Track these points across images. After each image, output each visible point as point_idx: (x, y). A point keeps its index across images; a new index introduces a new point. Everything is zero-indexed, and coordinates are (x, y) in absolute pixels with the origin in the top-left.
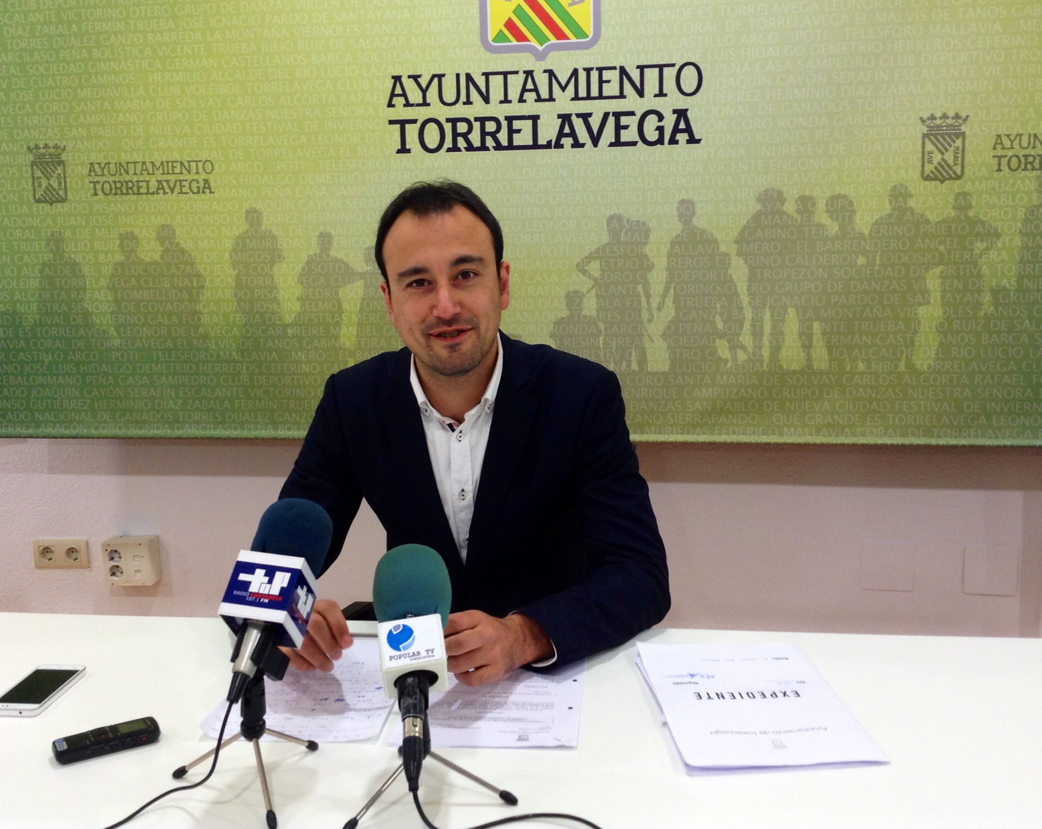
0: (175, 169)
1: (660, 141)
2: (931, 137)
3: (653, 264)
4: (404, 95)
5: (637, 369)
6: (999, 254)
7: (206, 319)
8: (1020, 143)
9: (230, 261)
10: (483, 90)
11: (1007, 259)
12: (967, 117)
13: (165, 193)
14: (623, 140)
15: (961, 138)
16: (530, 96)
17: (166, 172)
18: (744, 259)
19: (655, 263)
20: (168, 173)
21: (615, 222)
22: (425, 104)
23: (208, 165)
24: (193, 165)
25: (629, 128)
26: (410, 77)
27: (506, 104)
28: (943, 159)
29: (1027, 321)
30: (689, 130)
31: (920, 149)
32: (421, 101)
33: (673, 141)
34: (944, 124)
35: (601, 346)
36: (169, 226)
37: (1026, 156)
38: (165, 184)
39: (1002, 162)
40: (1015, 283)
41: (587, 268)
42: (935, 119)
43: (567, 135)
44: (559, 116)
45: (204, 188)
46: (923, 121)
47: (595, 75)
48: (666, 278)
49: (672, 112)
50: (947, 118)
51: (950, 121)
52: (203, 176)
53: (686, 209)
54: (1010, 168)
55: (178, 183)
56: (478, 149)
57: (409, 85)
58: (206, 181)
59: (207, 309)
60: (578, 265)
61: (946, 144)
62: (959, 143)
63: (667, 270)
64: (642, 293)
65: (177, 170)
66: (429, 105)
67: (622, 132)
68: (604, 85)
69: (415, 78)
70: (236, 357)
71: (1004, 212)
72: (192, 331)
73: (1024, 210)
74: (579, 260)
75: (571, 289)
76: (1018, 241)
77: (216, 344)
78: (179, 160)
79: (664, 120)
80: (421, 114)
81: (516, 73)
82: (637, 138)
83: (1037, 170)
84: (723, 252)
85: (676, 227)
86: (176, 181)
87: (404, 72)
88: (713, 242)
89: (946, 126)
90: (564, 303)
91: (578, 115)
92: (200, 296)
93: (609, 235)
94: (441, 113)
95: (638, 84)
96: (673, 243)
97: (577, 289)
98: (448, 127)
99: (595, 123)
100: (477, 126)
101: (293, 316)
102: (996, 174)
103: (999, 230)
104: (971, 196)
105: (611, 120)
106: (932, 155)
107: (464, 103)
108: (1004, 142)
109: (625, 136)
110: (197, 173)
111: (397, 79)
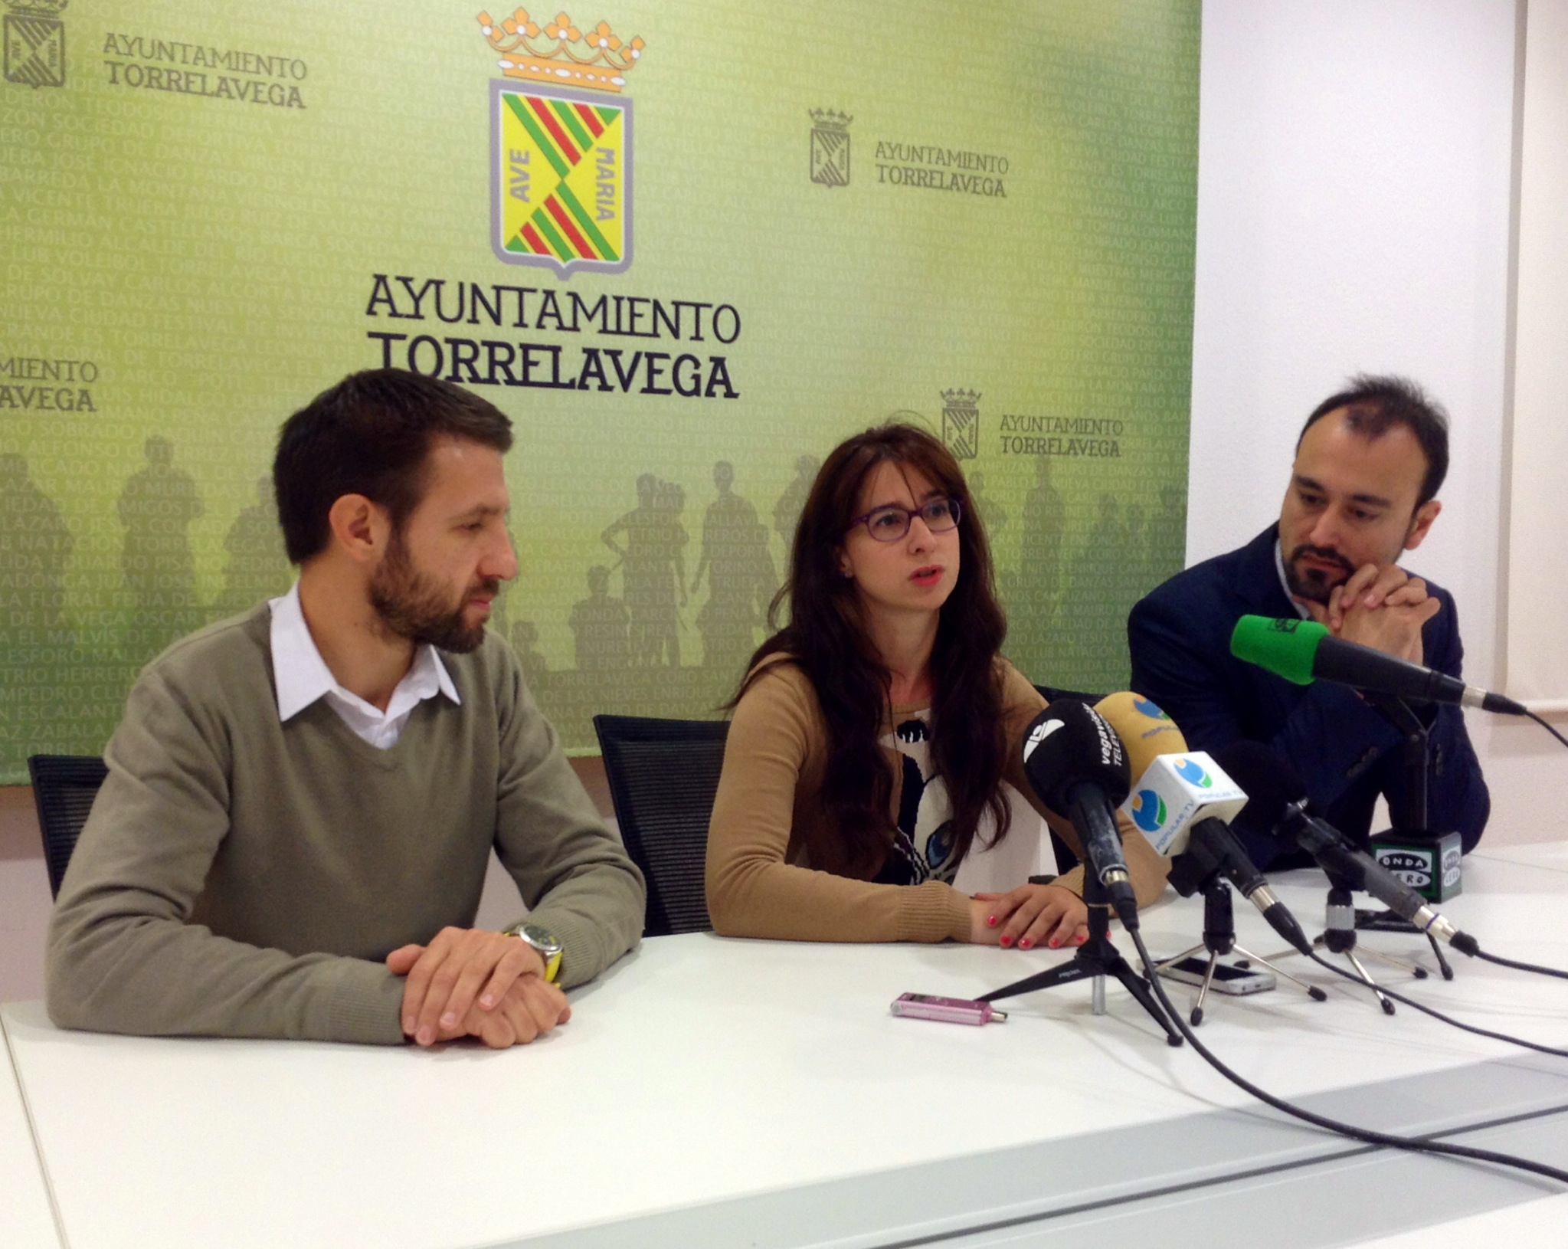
0: (33, 370)
1: (696, 392)
2: (951, 413)
3: (687, 534)
4: (389, 300)
5: (668, 664)
6: (1006, 537)
7: (70, 599)
8: (1022, 427)
9: (118, 512)
10: (493, 306)
11: (1013, 542)
12: (980, 395)
13: (13, 406)
14: (657, 385)
15: (975, 417)
16: (550, 322)
17: (17, 373)
18: (782, 534)
19: (690, 534)
20: (21, 376)
21: (646, 484)
22: (417, 316)
23: (89, 372)
24: (65, 367)
25: (664, 374)
26: (398, 278)
27: (520, 330)
28: (960, 436)
29: (1030, 607)
30: (726, 382)
31: (941, 424)
32: (412, 311)
33: (710, 393)
34: (961, 400)
35: (628, 635)
36: (15, 457)
37: (1027, 439)
38: (14, 392)
39: (1007, 444)
40: (1019, 568)
41: (614, 539)
42: (954, 394)
43: (593, 375)
44: (585, 350)
45: (81, 402)
46: (943, 395)
47: (625, 306)
48: (702, 554)
49: (709, 359)
50: (963, 394)
51: (966, 398)
52: (78, 385)
53: (724, 473)
54: (1014, 450)
55: (37, 394)
56: (484, 381)
57: (397, 290)
58: (84, 393)
59: (73, 585)
60: (603, 535)
61: (962, 421)
62: (973, 420)
63: (703, 543)
64: (675, 572)
65: (38, 373)
66: (421, 318)
67: (656, 377)
68: (636, 319)
69: (406, 281)
70: (119, 657)
71: (1011, 495)
72: (46, 617)
73: (1026, 493)
74: (604, 529)
75: (595, 564)
76: (1021, 525)
77: (88, 638)
78: (41, 357)
79: (701, 368)
80: (413, 329)
81: (534, 291)
82: (671, 386)
83: (1036, 453)
84: (762, 526)
85: (713, 494)
86: (33, 390)
87: (391, 272)
88: (749, 512)
89: (963, 403)
90: (586, 582)
91: (607, 352)
92: (65, 564)
93: (640, 500)
94: (441, 331)
95: (673, 323)
96: (709, 513)
97: (602, 563)
98: (447, 350)
99: (626, 362)
100: (484, 351)
101: (215, 595)
102: (1002, 455)
103: (1006, 512)
104: (982, 476)
105: (643, 362)
106: (952, 431)
107: (469, 321)
108: (1009, 423)
109: (660, 382)
110: (71, 379)
111: (381, 279)
